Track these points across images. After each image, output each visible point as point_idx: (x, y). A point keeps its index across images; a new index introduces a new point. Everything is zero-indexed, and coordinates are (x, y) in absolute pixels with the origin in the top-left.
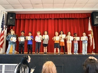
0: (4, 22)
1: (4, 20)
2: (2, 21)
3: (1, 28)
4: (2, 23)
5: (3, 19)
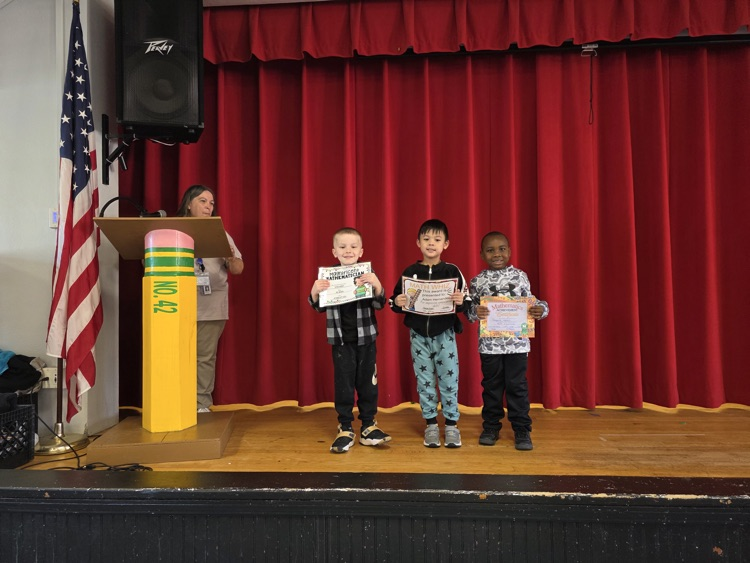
0: (85, 88)
1: (89, 67)
2: (71, 86)
3: (67, 163)
4: (70, 107)
5: (75, 53)
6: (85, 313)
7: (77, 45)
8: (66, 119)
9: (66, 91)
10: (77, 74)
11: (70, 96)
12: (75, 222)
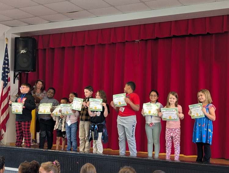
3: (2, 82)
4: (4, 69)
6: (5, 115)
7: (6, 54)
8: (3, 71)
9: (3, 65)
10: (6, 61)
12: (3, 95)
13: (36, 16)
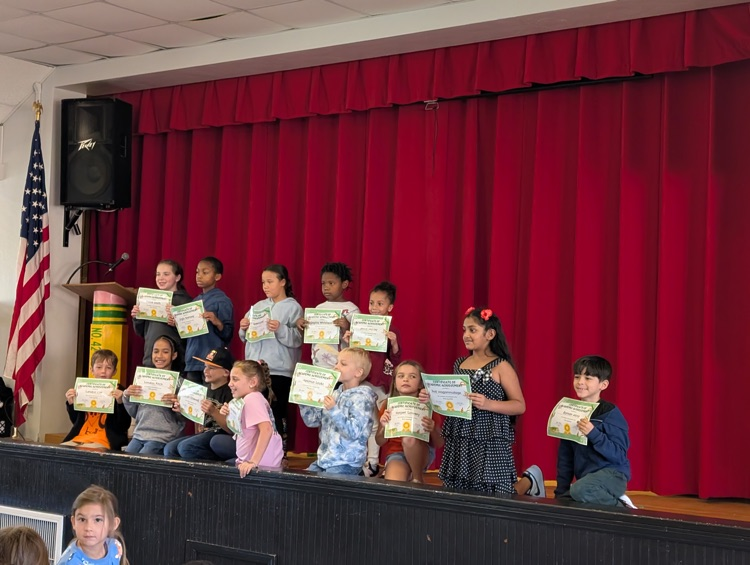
2: (30, 184)
4: (28, 200)
6: (29, 348)
7: (35, 153)
8: (24, 209)
9: (26, 189)
10: (34, 175)
11: (28, 192)
12: (24, 284)
13: (107, 34)
